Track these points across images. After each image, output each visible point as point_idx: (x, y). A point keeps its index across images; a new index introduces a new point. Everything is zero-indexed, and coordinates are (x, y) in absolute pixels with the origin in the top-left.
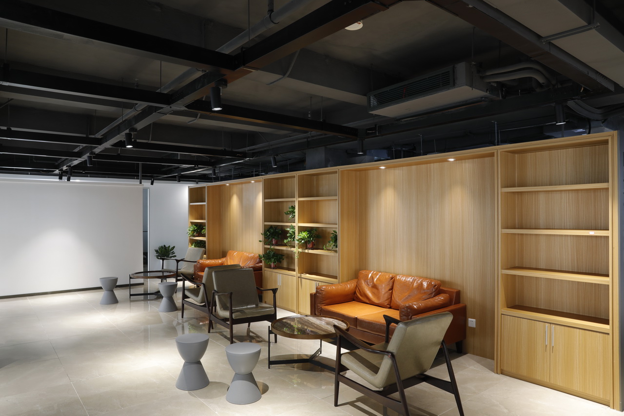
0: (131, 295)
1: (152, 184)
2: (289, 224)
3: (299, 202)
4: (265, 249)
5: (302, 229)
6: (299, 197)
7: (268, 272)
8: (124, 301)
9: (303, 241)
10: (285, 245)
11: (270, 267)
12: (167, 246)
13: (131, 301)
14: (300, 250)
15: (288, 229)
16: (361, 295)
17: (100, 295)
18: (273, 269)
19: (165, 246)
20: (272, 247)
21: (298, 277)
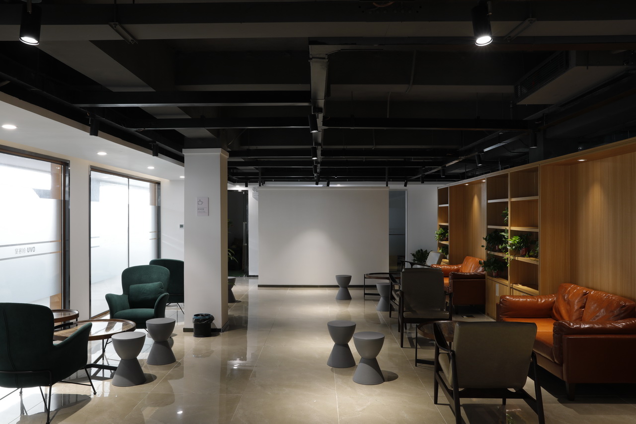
0: (365, 294)
1: (405, 185)
2: (503, 228)
3: (511, 202)
4: (488, 255)
5: (514, 233)
6: (512, 197)
7: (489, 280)
8: (358, 299)
9: (514, 247)
10: (500, 251)
11: (492, 276)
12: (424, 250)
13: (365, 300)
14: (512, 257)
15: (503, 234)
16: (556, 313)
17: (335, 292)
18: (495, 277)
19: (421, 250)
20: (492, 253)
21: (511, 288)
